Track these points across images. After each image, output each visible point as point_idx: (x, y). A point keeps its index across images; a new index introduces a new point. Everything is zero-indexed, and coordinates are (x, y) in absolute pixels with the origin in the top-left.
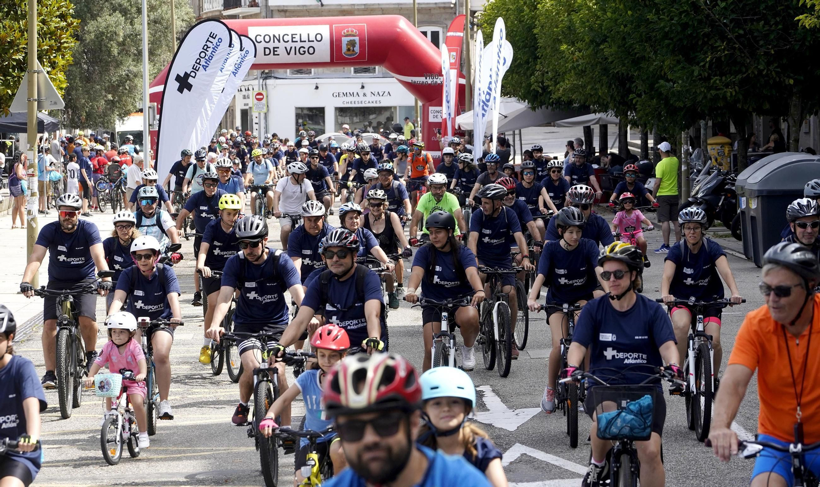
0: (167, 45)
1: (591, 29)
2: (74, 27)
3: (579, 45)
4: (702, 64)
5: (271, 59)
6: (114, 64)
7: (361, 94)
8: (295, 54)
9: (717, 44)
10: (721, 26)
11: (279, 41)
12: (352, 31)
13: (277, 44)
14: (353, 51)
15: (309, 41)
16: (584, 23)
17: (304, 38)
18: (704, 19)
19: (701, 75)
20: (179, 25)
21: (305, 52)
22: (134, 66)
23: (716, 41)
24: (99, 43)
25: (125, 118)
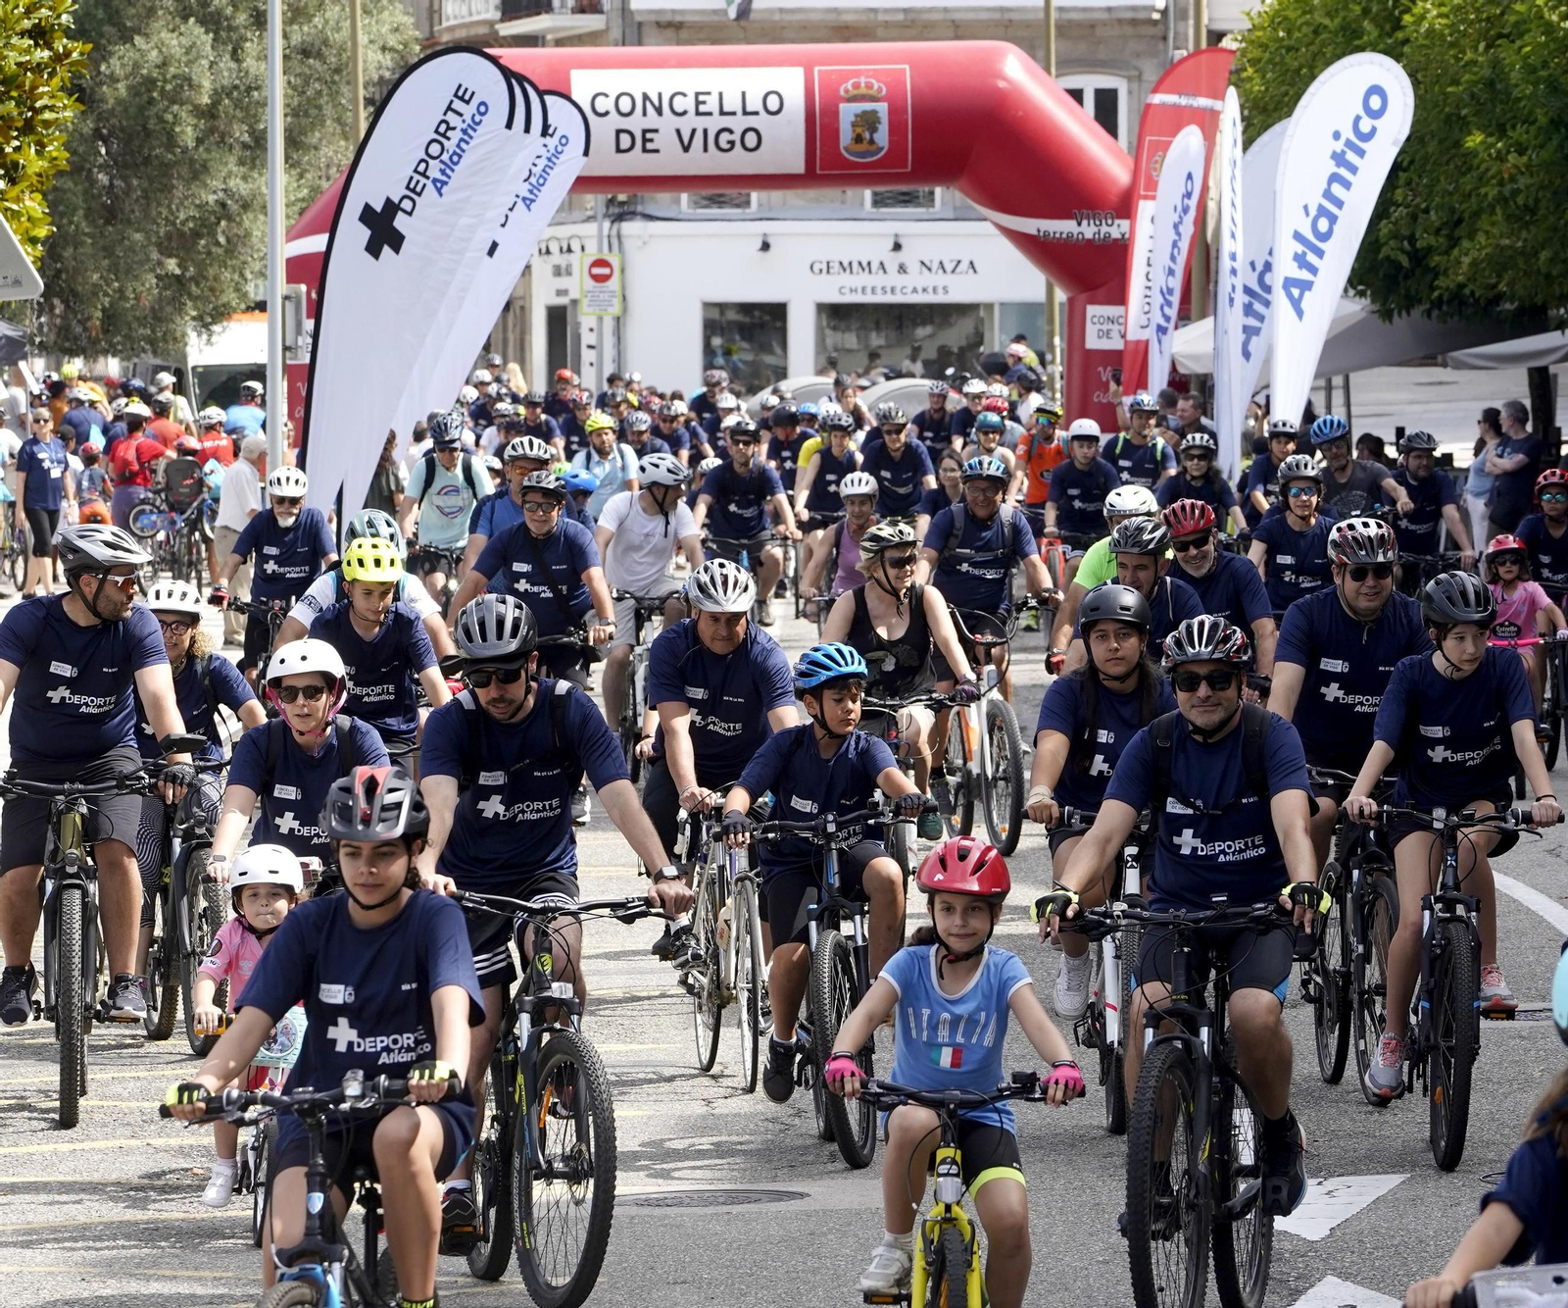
0: (339, 120)
1: (1554, 88)
2: (72, 64)
3: (1518, 133)
5: (636, 164)
6: (185, 171)
7: (892, 267)
8: (706, 149)
11: (659, 111)
12: (869, 86)
13: (652, 120)
14: (872, 141)
15: (745, 113)
16: (1533, 70)
17: (732, 103)
20: (371, 63)
21: (732, 143)
22: (245, 178)
24: (141, 109)
25: (216, 328)
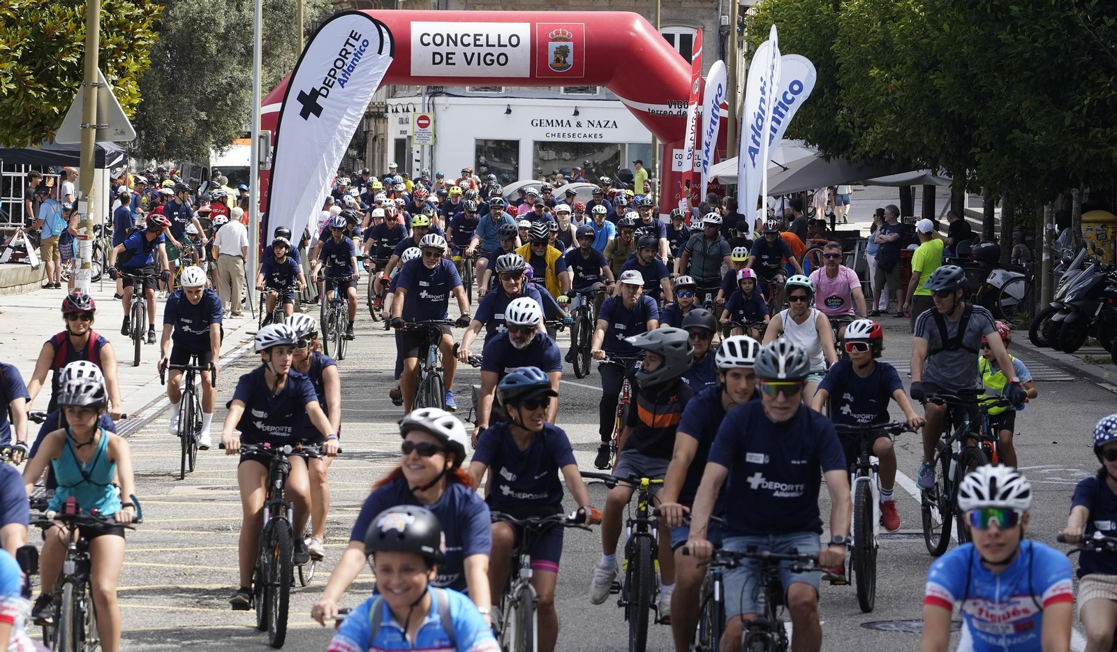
0: (290, 42)
1: (916, 46)
2: (154, 16)
3: (897, 69)
4: (1077, 108)
5: (443, 70)
6: (211, 67)
7: (574, 124)
8: (479, 64)
9: (1101, 80)
10: (1107, 54)
11: (456, 45)
12: (564, 33)
13: (452, 48)
14: (565, 62)
15: (500, 45)
16: (906, 37)
17: (493, 40)
18: (1083, 43)
19: (1074, 124)
20: (308, 13)
21: (492, 61)
22: (241, 71)
23: (1099, 75)
24: (190, 34)
25: (225, 148)
